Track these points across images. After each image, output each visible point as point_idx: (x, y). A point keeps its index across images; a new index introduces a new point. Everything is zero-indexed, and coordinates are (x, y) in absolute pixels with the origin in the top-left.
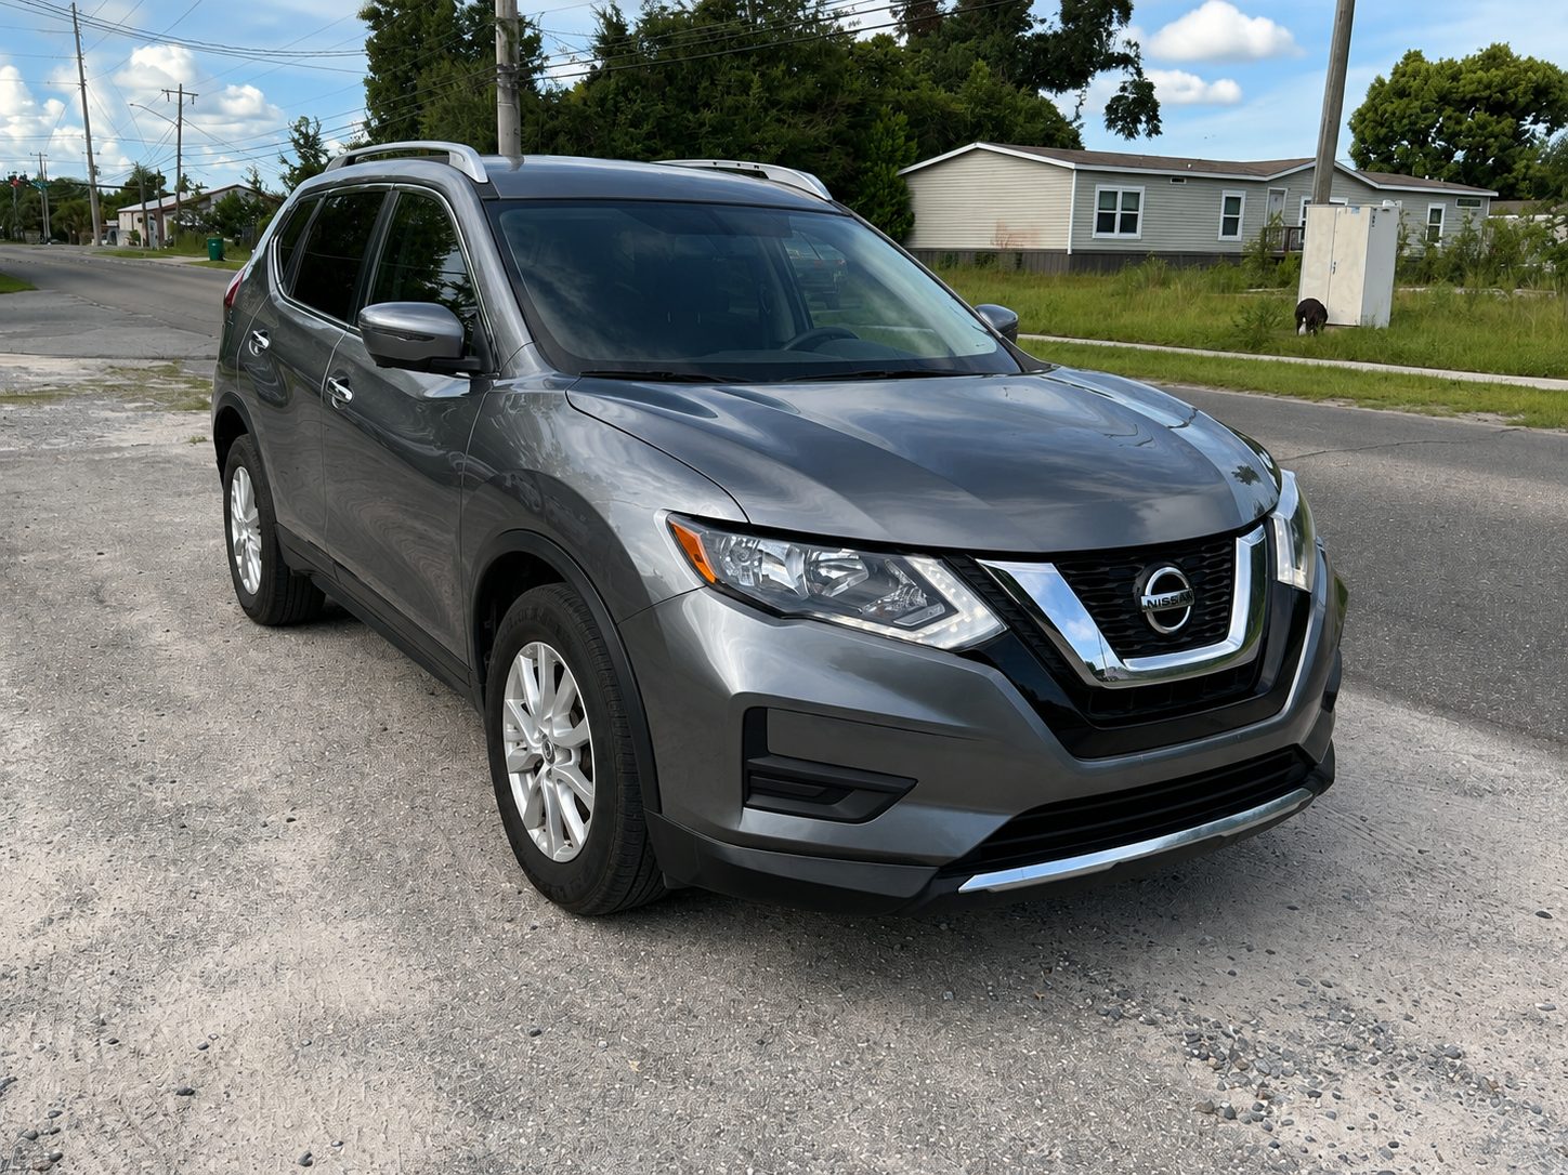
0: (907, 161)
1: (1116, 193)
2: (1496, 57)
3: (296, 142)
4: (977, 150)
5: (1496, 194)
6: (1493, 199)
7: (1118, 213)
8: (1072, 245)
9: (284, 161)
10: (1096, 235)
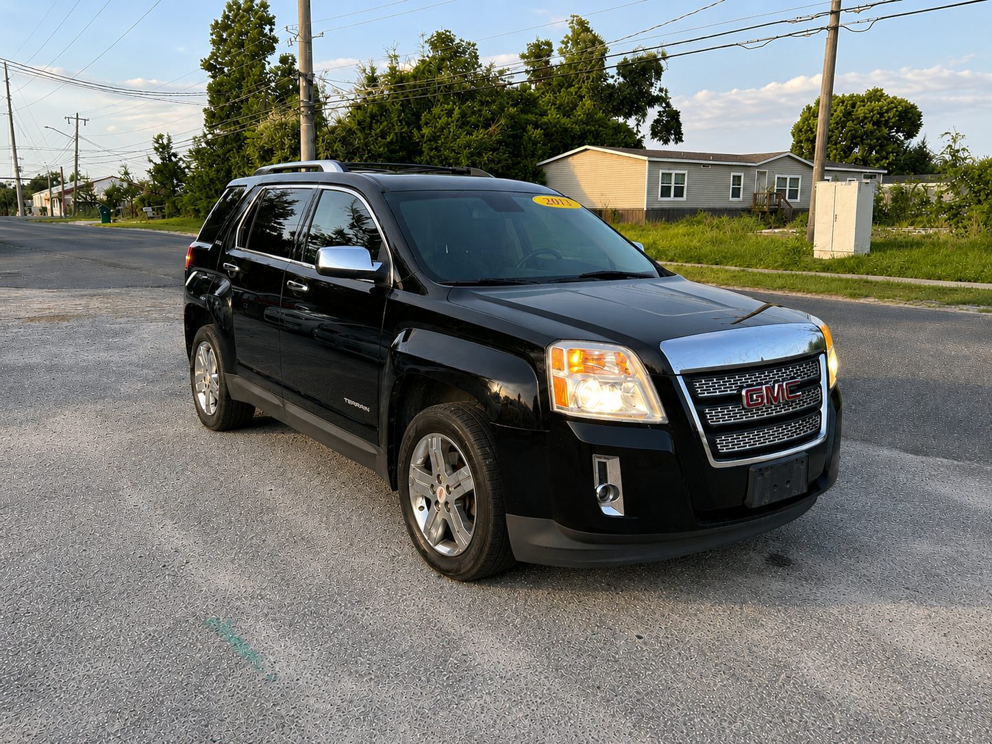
0: (542, 158)
1: (671, 174)
2: (876, 95)
3: (156, 149)
4: (586, 150)
5: (886, 172)
6: (884, 174)
7: (673, 185)
8: (647, 206)
9: (150, 161)
10: (660, 199)
